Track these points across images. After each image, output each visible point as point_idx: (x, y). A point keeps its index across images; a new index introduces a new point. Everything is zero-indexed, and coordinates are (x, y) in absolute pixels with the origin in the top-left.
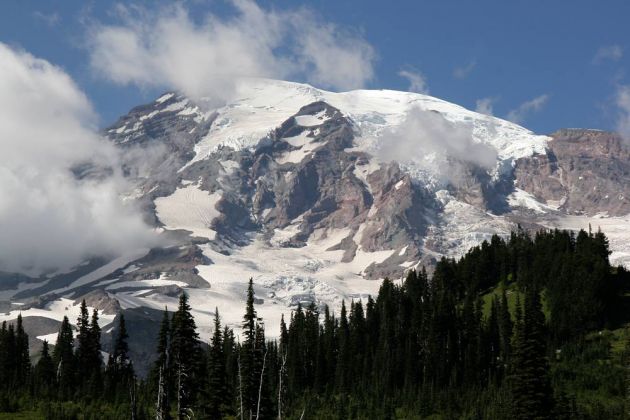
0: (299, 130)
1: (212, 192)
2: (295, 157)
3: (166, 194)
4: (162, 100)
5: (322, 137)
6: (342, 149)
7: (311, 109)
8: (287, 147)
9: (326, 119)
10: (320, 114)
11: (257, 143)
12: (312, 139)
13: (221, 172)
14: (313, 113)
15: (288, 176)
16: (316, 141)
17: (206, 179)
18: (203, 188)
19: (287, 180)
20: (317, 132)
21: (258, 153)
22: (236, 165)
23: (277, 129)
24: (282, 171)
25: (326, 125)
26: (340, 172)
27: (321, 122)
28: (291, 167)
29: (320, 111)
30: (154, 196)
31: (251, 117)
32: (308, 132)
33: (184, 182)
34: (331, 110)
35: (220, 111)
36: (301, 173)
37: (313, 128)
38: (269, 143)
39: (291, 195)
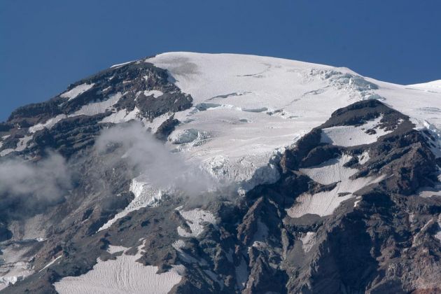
0: (330, 154)
1: (166, 268)
2: (322, 205)
3: (79, 271)
4: (72, 94)
5: (376, 167)
6: (414, 192)
7: (354, 115)
8: (307, 186)
9: (381, 133)
10: (370, 124)
11: (248, 177)
12: (354, 171)
13: (181, 231)
14: (357, 122)
15: (308, 241)
16: (363, 174)
17: (152, 245)
18: (146, 261)
19: (306, 248)
20: (365, 158)
21: (251, 196)
22: (211, 218)
23: (288, 152)
24: (297, 231)
25: (384, 145)
26: (409, 235)
27: (372, 139)
28: (314, 224)
29: (371, 117)
30: (55, 276)
31: (238, 129)
32: (346, 158)
33: (113, 249)
34: (391, 116)
35: (180, 116)
36: (334, 236)
37: (358, 151)
38: (273, 178)
39: (314, 278)
